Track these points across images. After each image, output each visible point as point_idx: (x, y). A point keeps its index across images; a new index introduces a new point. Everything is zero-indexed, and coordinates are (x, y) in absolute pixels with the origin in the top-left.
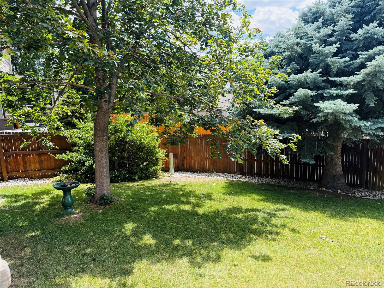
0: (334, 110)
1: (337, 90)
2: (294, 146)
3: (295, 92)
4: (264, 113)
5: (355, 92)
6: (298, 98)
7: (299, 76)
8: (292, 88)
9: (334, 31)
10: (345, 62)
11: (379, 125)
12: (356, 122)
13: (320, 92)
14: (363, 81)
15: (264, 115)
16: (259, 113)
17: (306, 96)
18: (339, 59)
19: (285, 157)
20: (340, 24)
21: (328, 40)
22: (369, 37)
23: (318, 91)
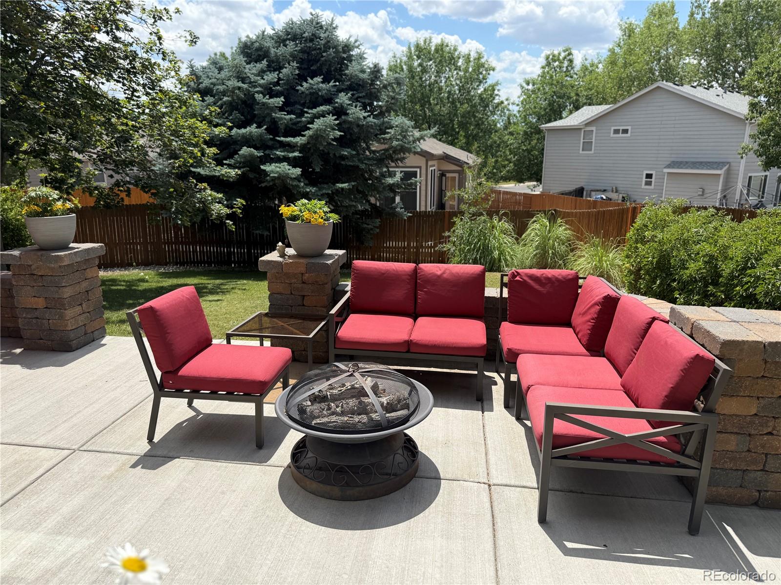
0: (280, 174)
1: (284, 152)
2: (239, 211)
3: (240, 151)
4: (206, 174)
5: (300, 155)
6: (243, 157)
7: (243, 131)
8: (238, 144)
9: (279, 79)
10: (291, 119)
11: (324, 191)
12: (303, 187)
13: (267, 152)
14: (308, 143)
15: (205, 177)
16: (199, 173)
17: (252, 156)
18: (285, 115)
19: (231, 223)
20: (284, 71)
21: (273, 88)
22: (314, 93)
23: (265, 151)
